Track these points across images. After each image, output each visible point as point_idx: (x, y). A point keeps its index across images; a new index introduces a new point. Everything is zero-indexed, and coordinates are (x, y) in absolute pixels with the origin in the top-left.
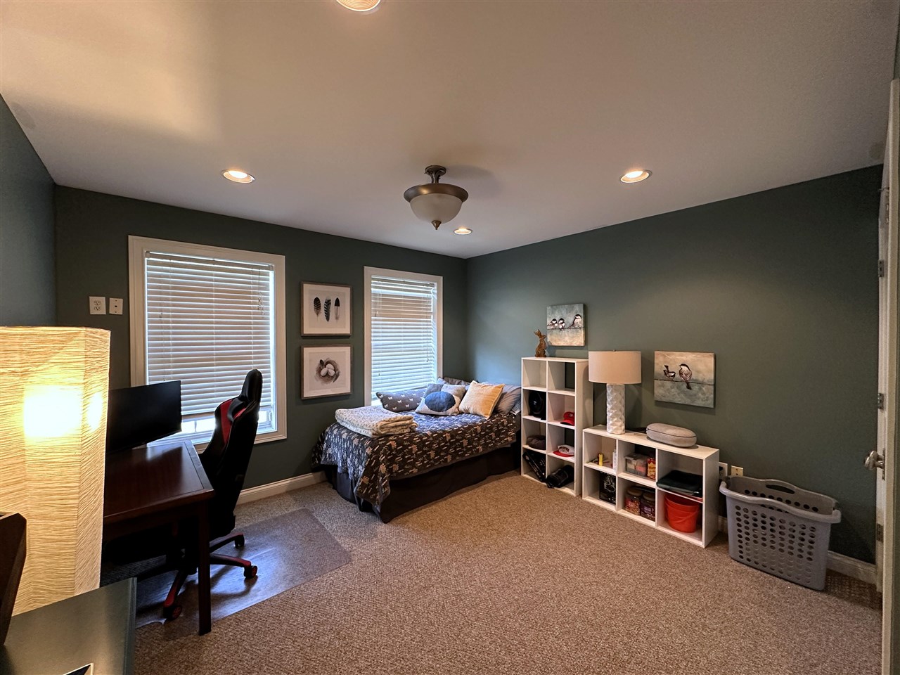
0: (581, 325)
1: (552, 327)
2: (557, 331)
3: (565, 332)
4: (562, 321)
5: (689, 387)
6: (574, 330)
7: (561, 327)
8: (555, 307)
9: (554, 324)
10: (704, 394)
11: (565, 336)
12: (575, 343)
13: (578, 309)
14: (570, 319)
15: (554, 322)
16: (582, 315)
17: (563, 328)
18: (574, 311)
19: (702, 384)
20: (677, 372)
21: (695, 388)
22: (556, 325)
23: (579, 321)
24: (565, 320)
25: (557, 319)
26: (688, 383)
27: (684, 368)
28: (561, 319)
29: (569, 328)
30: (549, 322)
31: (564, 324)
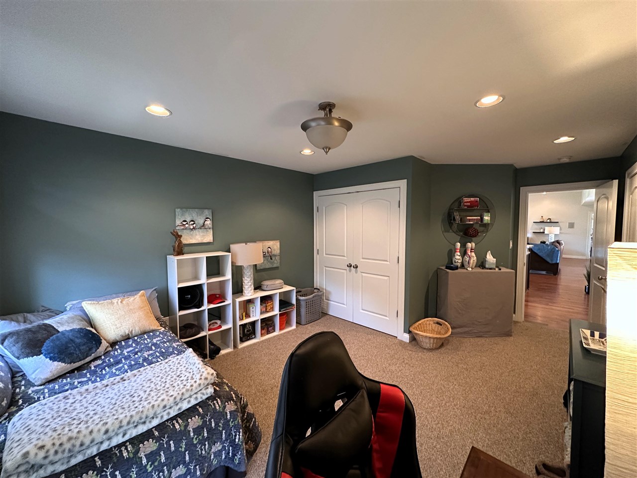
0: (211, 226)
1: (182, 227)
2: (188, 231)
3: (194, 232)
4: (192, 223)
5: (271, 259)
6: (205, 230)
7: (192, 227)
8: (184, 209)
9: (184, 225)
10: (276, 260)
11: (196, 235)
12: (206, 241)
13: (207, 213)
14: (201, 221)
15: (184, 223)
16: (211, 218)
17: (194, 228)
18: (205, 215)
19: (275, 256)
20: (266, 252)
21: (273, 258)
22: (187, 225)
23: (208, 222)
24: (196, 222)
25: (188, 220)
26: (271, 257)
27: (269, 249)
28: (192, 221)
29: (200, 228)
30: (178, 222)
31: (195, 225)
